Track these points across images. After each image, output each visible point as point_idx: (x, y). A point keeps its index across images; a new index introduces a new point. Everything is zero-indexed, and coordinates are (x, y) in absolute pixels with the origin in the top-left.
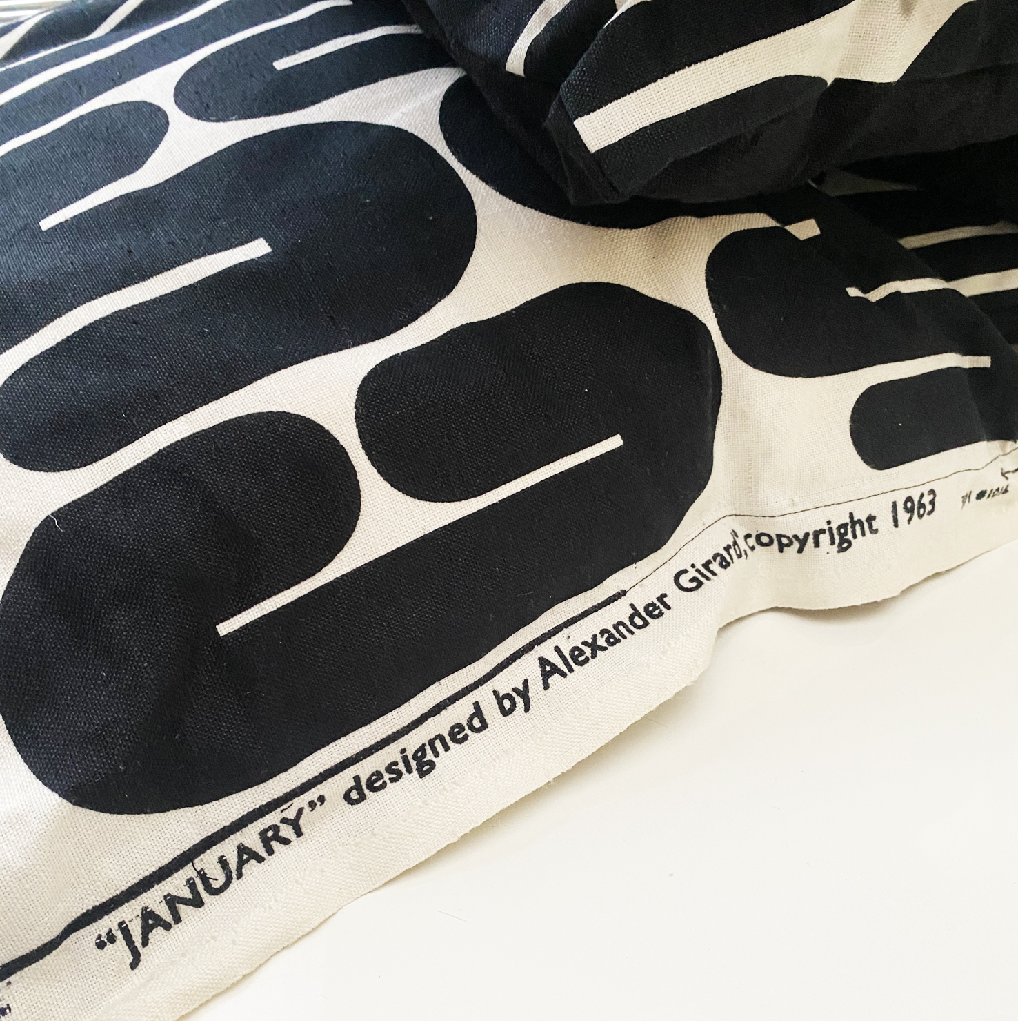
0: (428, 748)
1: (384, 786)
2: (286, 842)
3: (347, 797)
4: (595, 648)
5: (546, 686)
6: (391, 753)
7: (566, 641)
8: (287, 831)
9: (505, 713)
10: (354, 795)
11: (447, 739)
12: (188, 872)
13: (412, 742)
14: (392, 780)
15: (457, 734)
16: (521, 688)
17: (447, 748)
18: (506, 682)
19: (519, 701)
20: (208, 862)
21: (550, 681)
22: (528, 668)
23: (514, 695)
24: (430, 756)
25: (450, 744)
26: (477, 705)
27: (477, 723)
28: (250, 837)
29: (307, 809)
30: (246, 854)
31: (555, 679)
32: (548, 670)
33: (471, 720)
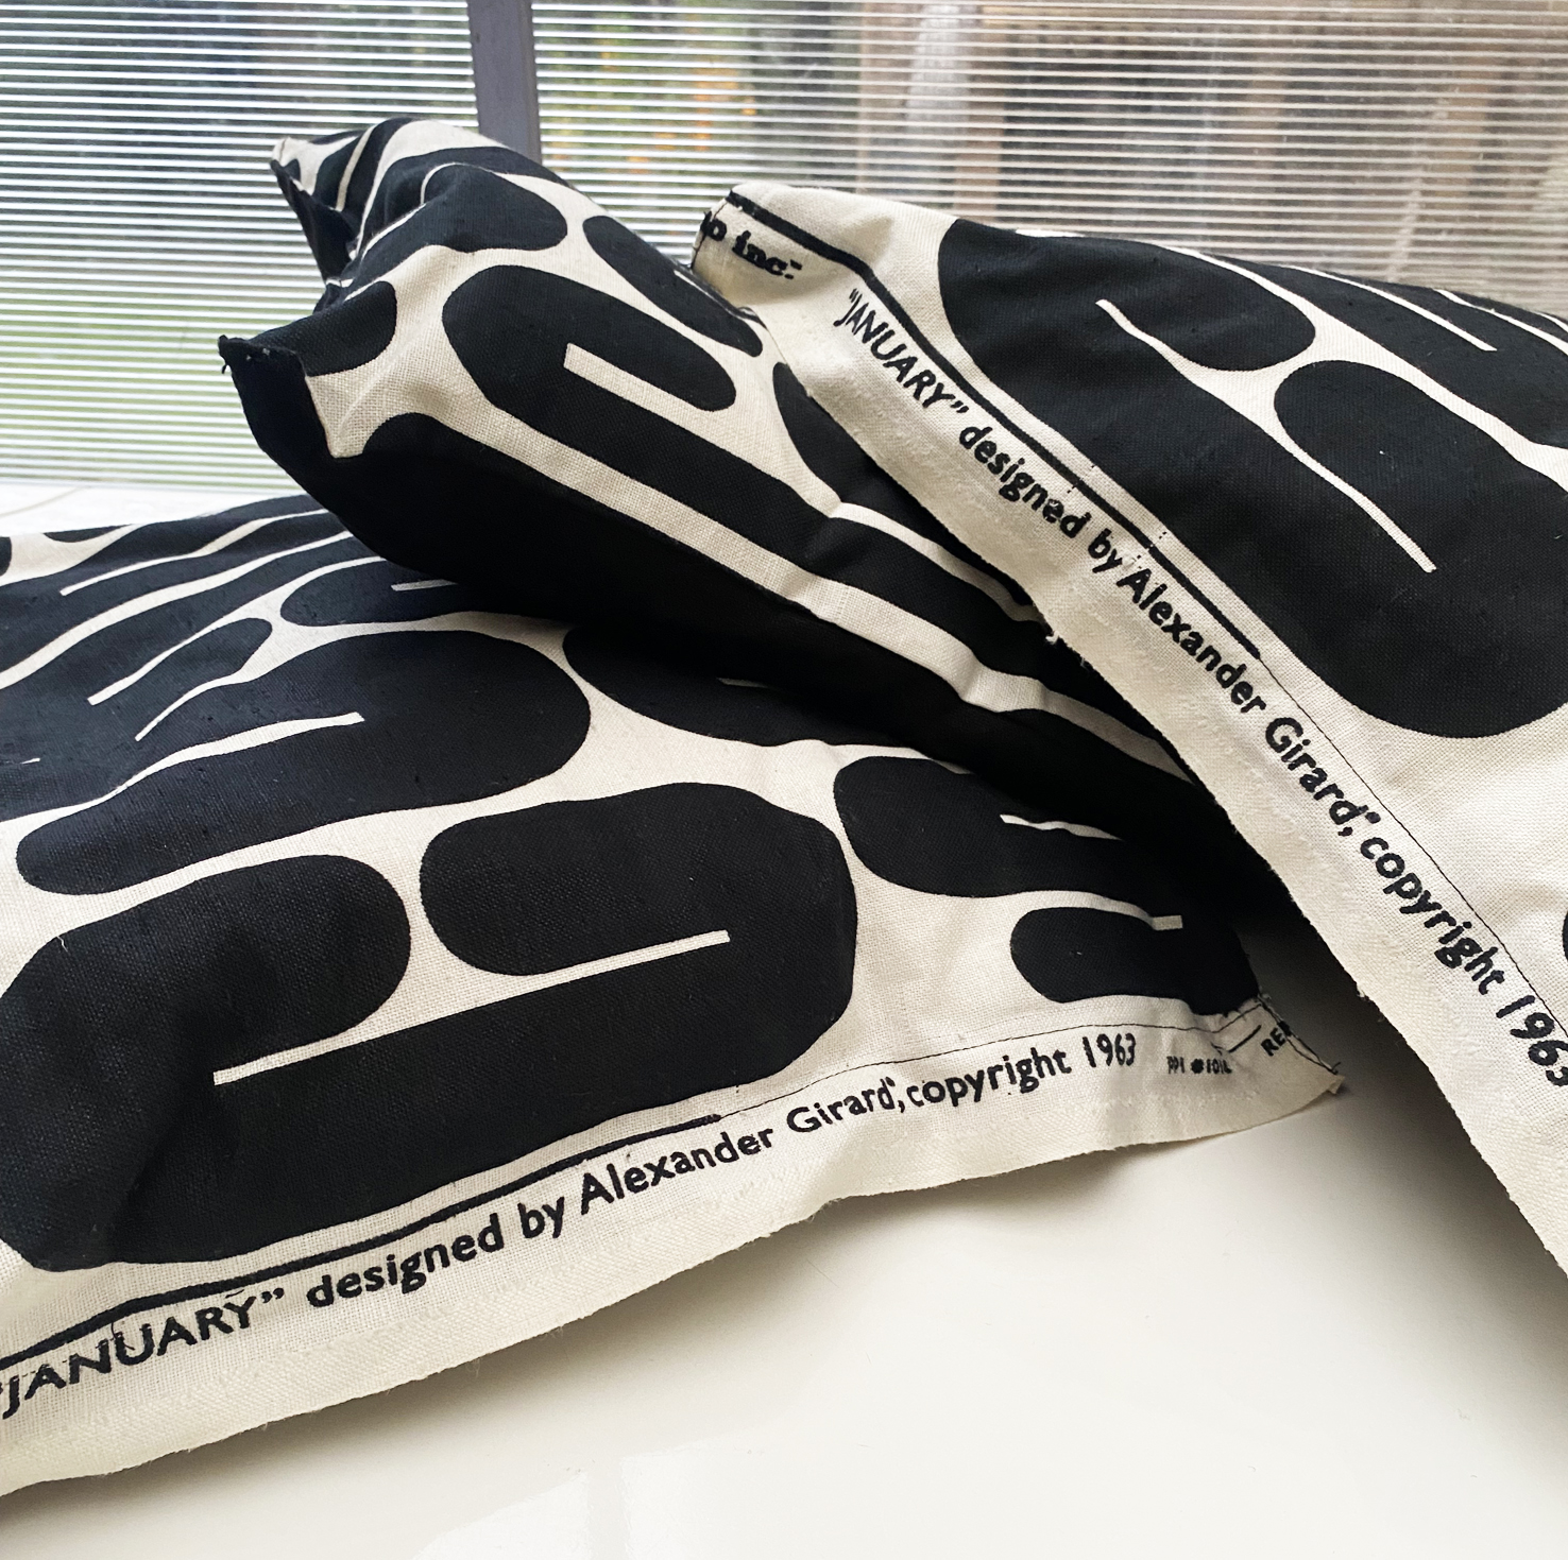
0: (422, 1258)
1: (358, 1292)
2: (227, 1329)
3: (311, 1296)
4: (660, 1171)
5: (585, 1210)
6: (376, 1258)
7: (621, 1161)
8: (230, 1318)
9: (529, 1233)
10: (320, 1295)
11: (450, 1251)
12: (104, 1333)
13: (403, 1250)
14: (370, 1288)
15: (463, 1249)
16: (554, 1207)
17: (446, 1263)
18: (536, 1197)
19: (550, 1223)
20: (130, 1326)
21: (591, 1204)
22: (569, 1184)
23: (544, 1214)
24: (423, 1268)
25: (452, 1259)
26: (494, 1217)
27: (490, 1240)
28: (186, 1314)
29: (259, 1300)
30: (174, 1331)
31: (598, 1203)
32: (592, 1190)
33: (483, 1234)
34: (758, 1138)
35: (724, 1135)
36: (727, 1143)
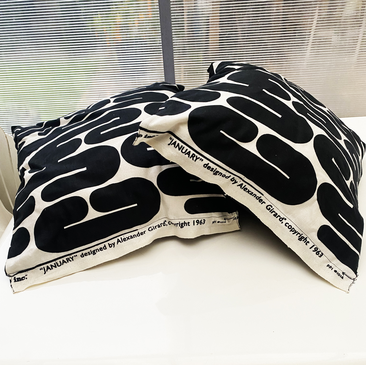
0: (95, 251)
1: (87, 255)
2: (71, 261)
4: (128, 238)
5: (117, 244)
6: (88, 250)
7: (123, 237)
8: (71, 259)
9: (110, 247)
10: (82, 256)
11: (99, 250)
12: (54, 262)
13: (92, 249)
14: (89, 255)
15: (101, 249)
16: (113, 243)
17: (99, 251)
18: (110, 242)
19: (113, 246)
20: (58, 261)
21: (118, 243)
22: (115, 240)
23: (112, 244)
24: (96, 252)
25: (100, 251)
26: (105, 245)
27: (105, 248)
28: (65, 259)
29: (74, 257)
30: (64, 262)
31: (119, 243)
32: (118, 241)
33: (104, 247)
34: (143, 232)
35: (138, 232)
36: (139, 233)
